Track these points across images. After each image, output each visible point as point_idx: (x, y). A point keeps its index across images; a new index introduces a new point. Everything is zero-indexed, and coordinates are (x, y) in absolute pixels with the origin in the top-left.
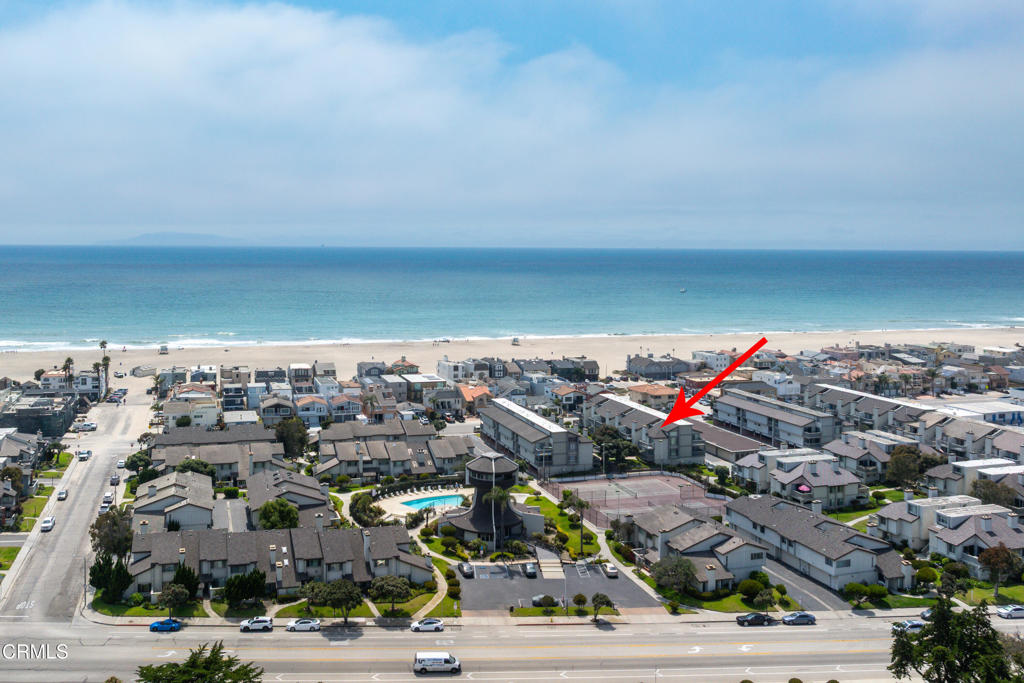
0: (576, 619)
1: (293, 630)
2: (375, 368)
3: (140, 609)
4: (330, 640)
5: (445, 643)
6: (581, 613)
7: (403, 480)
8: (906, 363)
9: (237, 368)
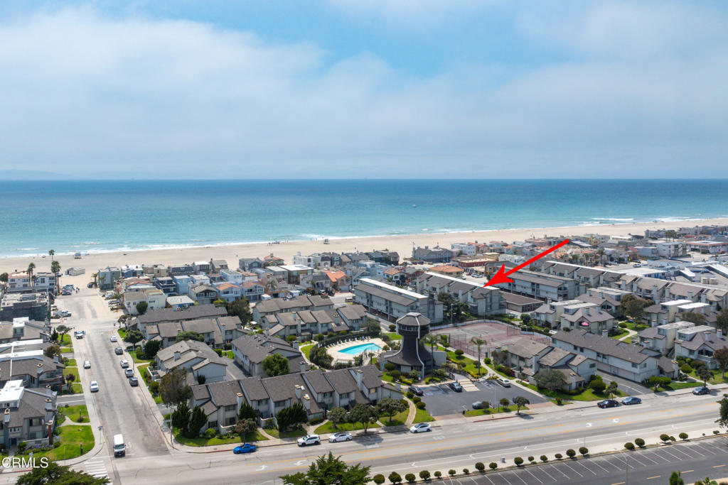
0: (505, 415)
1: (335, 441)
2: (255, 262)
3: (215, 439)
4: (365, 445)
5: (439, 438)
6: (507, 411)
7: (331, 336)
8: (581, 247)
9: (156, 266)
